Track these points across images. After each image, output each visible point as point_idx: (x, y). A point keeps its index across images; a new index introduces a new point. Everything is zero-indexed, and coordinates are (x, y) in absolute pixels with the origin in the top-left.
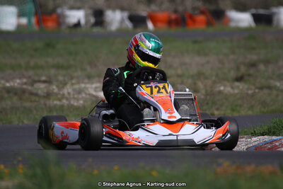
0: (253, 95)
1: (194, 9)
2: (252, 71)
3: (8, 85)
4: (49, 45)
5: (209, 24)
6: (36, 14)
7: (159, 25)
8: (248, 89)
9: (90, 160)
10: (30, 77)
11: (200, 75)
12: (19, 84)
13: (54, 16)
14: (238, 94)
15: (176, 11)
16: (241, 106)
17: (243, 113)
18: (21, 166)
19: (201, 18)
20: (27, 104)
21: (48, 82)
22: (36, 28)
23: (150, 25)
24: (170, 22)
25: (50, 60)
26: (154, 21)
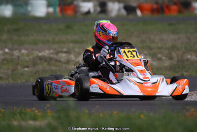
3: (40, 54)
4: (68, 27)
5: (180, 11)
6: (60, 5)
7: (145, 12)
9: (97, 107)
10: (55, 49)
11: (174, 48)
12: (48, 54)
13: (72, 7)
15: (157, 3)
18: (49, 111)
19: (175, 8)
20: (53, 68)
21: (68, 52)
22: (59, 15)
23: (139, 13)
24: (153, 11)
25: (69, 37)
26: (142, 10)
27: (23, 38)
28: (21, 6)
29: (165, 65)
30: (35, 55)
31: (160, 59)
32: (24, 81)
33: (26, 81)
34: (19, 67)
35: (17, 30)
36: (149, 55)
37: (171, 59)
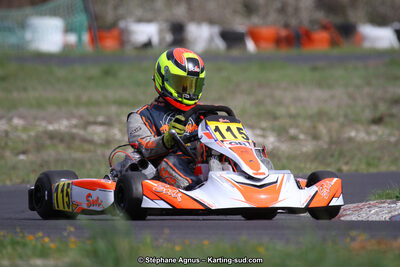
0: (396, 144)
1: (313, 22)
2: (395, 110)
3: (51, 128)
4: (107, 73)
5: (333, 43)
6: (90, 29)
7: (264, 45)
8: (390, 135)
9: (167, 231)
10: (81, 117)
11: (321, 115)
12: (66, 127)
13: (115, 33)
14: (375, 142)
15: (286, 26)
16: (379, 159)
17: (383, 168)
18: (73, 239)
19: (322, 36)
20: (77, 155)
21: (108, 124)
22: (89, 49)
23: (250, 45)
24: (279, 41)
25: (110, 94)
26: (256, 39)
27: (15, 95)
28: (10, 30)
29: (304, 149)
30: (40, 129)
31: (294, 138)
32: (18, 181)
33: (23, 181)
34: (8, 154)
35: (3, 79)
36: (273, 130)
37: (316, 137)
